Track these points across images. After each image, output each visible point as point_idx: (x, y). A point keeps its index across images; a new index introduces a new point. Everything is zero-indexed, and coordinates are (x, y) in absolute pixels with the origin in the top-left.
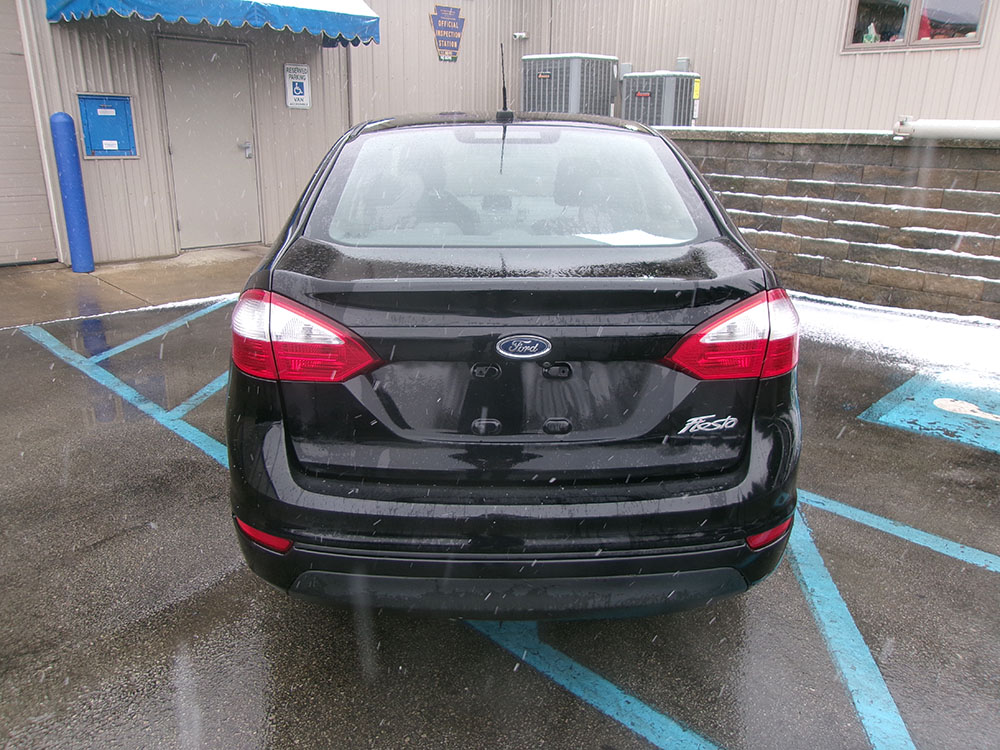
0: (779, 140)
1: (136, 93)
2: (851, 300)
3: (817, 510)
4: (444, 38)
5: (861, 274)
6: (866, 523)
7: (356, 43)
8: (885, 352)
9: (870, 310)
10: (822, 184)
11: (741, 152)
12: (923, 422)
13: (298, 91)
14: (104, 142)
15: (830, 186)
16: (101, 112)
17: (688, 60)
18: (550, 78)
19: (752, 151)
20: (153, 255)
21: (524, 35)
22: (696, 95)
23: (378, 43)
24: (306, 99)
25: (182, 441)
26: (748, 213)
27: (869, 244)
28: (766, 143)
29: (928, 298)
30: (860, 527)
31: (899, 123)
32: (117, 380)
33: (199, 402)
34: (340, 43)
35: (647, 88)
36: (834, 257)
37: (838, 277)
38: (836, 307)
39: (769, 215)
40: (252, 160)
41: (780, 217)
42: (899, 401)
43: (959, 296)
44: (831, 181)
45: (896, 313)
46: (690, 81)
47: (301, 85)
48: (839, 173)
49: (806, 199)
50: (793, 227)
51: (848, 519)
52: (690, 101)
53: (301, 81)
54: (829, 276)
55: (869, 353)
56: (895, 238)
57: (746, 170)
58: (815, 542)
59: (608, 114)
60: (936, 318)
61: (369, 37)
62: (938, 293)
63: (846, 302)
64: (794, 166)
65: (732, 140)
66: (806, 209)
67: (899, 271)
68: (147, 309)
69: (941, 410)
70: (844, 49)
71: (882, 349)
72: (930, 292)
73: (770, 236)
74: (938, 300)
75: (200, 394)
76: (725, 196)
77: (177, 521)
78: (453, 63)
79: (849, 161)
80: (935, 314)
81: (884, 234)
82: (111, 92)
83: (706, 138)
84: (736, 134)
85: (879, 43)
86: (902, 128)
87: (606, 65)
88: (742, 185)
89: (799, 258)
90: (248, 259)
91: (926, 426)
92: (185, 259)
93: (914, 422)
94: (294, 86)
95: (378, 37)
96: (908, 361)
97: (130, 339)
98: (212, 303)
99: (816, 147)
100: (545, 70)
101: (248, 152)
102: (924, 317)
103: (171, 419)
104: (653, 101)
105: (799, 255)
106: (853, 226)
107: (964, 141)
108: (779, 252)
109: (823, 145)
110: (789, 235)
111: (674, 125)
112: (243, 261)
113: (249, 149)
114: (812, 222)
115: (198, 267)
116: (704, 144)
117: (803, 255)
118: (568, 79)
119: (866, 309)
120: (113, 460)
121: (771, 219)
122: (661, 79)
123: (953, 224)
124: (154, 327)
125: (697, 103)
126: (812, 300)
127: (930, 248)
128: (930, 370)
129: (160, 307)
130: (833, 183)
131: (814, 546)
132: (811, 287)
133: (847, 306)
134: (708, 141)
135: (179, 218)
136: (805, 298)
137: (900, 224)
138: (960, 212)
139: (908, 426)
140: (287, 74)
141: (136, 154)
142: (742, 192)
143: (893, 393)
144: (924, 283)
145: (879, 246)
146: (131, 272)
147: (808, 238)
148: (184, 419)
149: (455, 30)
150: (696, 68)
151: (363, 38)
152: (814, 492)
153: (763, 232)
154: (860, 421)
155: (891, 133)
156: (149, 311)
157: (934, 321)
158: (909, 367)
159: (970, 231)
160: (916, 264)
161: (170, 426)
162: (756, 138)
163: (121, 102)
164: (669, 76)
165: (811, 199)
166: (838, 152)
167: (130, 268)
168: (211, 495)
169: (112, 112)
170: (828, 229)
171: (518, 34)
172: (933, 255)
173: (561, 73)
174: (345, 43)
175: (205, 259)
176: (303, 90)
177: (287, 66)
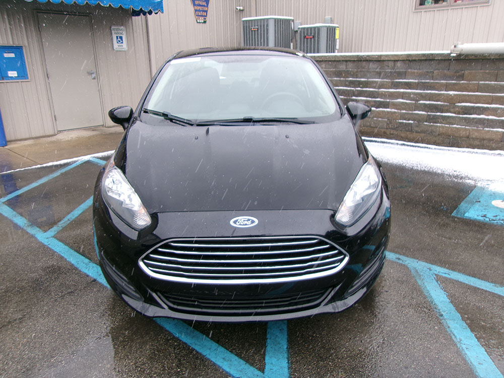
0: (386, 59)
1: (27, 45)
2: (430, 144)
3: (446, 279)
4: (199, 11)
5: (435, 130)
6: (478, 287)
7: (150, 13)
8: (455, 174)
9: (440, 149)
10: (411, 82)
11: (365, 66)
12: (490, 215)
13: (119, 41)
14: (9, 72)
15: (415, 83)
16: (6, 55)
17: (331, 18)
18: (258, 30)
19: (371, 65)
20: (41, 135)
21: (241, 8)
22: (337, 36)
23: (162, 12)
24: (125, 45)
25: (53, 253)
26: (370, 99)
27: (438, 114)
28: (379, 60)
29: (472, 142)
30: (475, 290)
31: (453, 46)
32: (15, 213)
33: (64, 225)
34: (142, 14)
35: (311, 34)
36: (419, 121)
37: (422, 132)
38: (422, 149)
39: (382, 100)
40: (96, 80)
41: (388, 100)
42: (472, 203)
43: (490, 140)
44: (416, 80)
45: (455, 151)
46: (334, 29)
47: (121, 38)
48: (420, 76)
49: (402, 90)
50: (395, 106)
51: (467, 285)
52: (334, 40)
53: (121, 35)
54: (417, 132)
55: (447, 175)
56: (452, 110)
57: (368, 75)
58: (452, 302)
59: (290, 47)
60: (477, 153)
61: (157, 10)
62: (478, 139)
63: (426, 145)
64: (395, 72)
65: (360, 60)
66: (402, 95)
67: (455, 128)
68: (37, 167)
69: (497, 208)
70: (415, 9)
71: (453, 172)
72: (473, 138)
73: (383, 111)
74: (477, 143)
75: (66, 219)
76: (357, 90)
77: (45, 312)
78: (204, 24)
79: (425, 68)
80: (476, 150)
81: (446, 108)
82: (11, 44)
83: (345, 59)
84: (362, 56)
85: (433, 5)
86: (455, 49)
87: (288, 22)
88: (366, 85)
89: (399, 122)
90: (97, 135)
91: (492, 218)
92: (60, 137)
93: (485, 216)
94: (117, 38)
95: (163, 10)
96: (469, 179)
97: (25, 186)
98: (75, 162)
99: (407, 62)
100: (255, 26)
101: (93, 76)
102: (470, 152)
103: (46, 237)
104: (314, 40)
105: (400, 121)
106: (429, 104)
107: (490, 54)
108: (388, 120)
109: (410, 61)
110: (393, 110)
111: (327, 52)
112: (93, 136)
113: (94, 74)
114: (406, 103)
115: (68, 141)
116: (345, 63)
117: (402, 121)
118: (267, 30)
119: (438, 149)
120: (7, 269)
121: (383, 102)
122: (319, 28)
123: (484, 100)
124: (40, 178)
125: (338, 41)
126: (408, 145)
127: (471, 114)
128: (484, 183)
129: (45, 165)
130: (417, 81)
131: (452, 305)
132: (407, 138)
133: (427, 148)
134: (346, 61)
135: (56, 114)
136: (404, 144)
137: (454, 102)
138: (488, 94)
139: (482, 219)
140: (113, 32)
141: (28, 79)
142: (367, 88)
143: (467, 198)
144: (469, 133)
145: (444, 114)
146: (29, 145)
147: (404, 111)
148: (55, 237)
149: (204, 6)
150: (335, 22)
151: (154, 10)
152: (441, 266)
153: (379, 109)
154: (453, 217)
155: (449, 52)
156: (38, 168)
157: (477, 154)
158: (472, 182)
159: (494, 104)
160: (465, 124)
161: (45, 242)
162: (373, 58)
163: (18, 49)
164: (323, 27)
165: (405, 90)
166: (419, 64)
167: (28, 143)
168: (69, 291)
169: (12, 55)
170: (415, 106)
171: (238, 8)
172: (474, 119)
173: (264, 27)
174: (145, 14)
175: (72, 136)
176: (122, 41)
177: (113, 27)
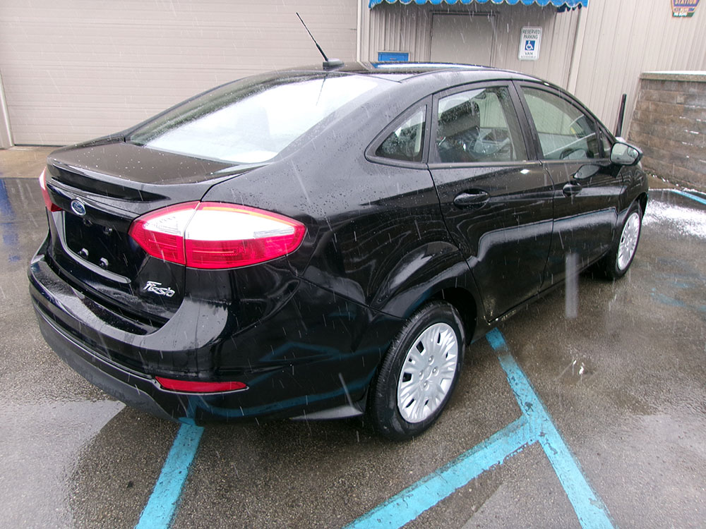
1: (413, 51)
13: (530, 47)
24: (535, 53)
47: (533, 43)
53: (533, 40)
78: (686, 19)
82: (398, 50)
94: (527, 44)
140: (523, 35)
176: (533, 47)
177: (524, 29)
